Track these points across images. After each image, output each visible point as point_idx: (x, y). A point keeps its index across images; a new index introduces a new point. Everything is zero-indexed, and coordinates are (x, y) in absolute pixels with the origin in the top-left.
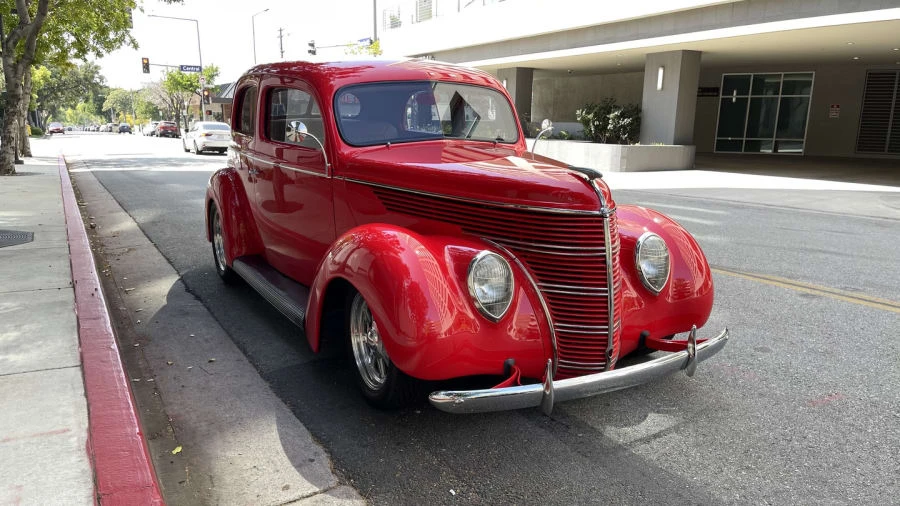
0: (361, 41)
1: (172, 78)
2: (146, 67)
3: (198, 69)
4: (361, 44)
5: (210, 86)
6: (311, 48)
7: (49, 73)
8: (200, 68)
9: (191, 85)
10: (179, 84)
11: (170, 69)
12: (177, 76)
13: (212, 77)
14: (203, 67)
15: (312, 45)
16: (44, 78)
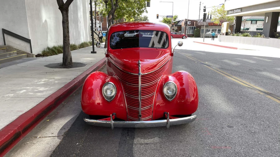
0: (220, 5)
1: (164, 19)
2: (158, 17)
3: (171, 17)
4: (220, 6)
5: (175, 21)
6: (204, 8)
7: (134, 19)
8: (172, 16)
9: (169, 21)
10: (166, 21)
11: (164, 17)
12: (166, 19)
13: (175, 19)
14: (173, 16)
15: (205, 7)
16: (133, 21)
